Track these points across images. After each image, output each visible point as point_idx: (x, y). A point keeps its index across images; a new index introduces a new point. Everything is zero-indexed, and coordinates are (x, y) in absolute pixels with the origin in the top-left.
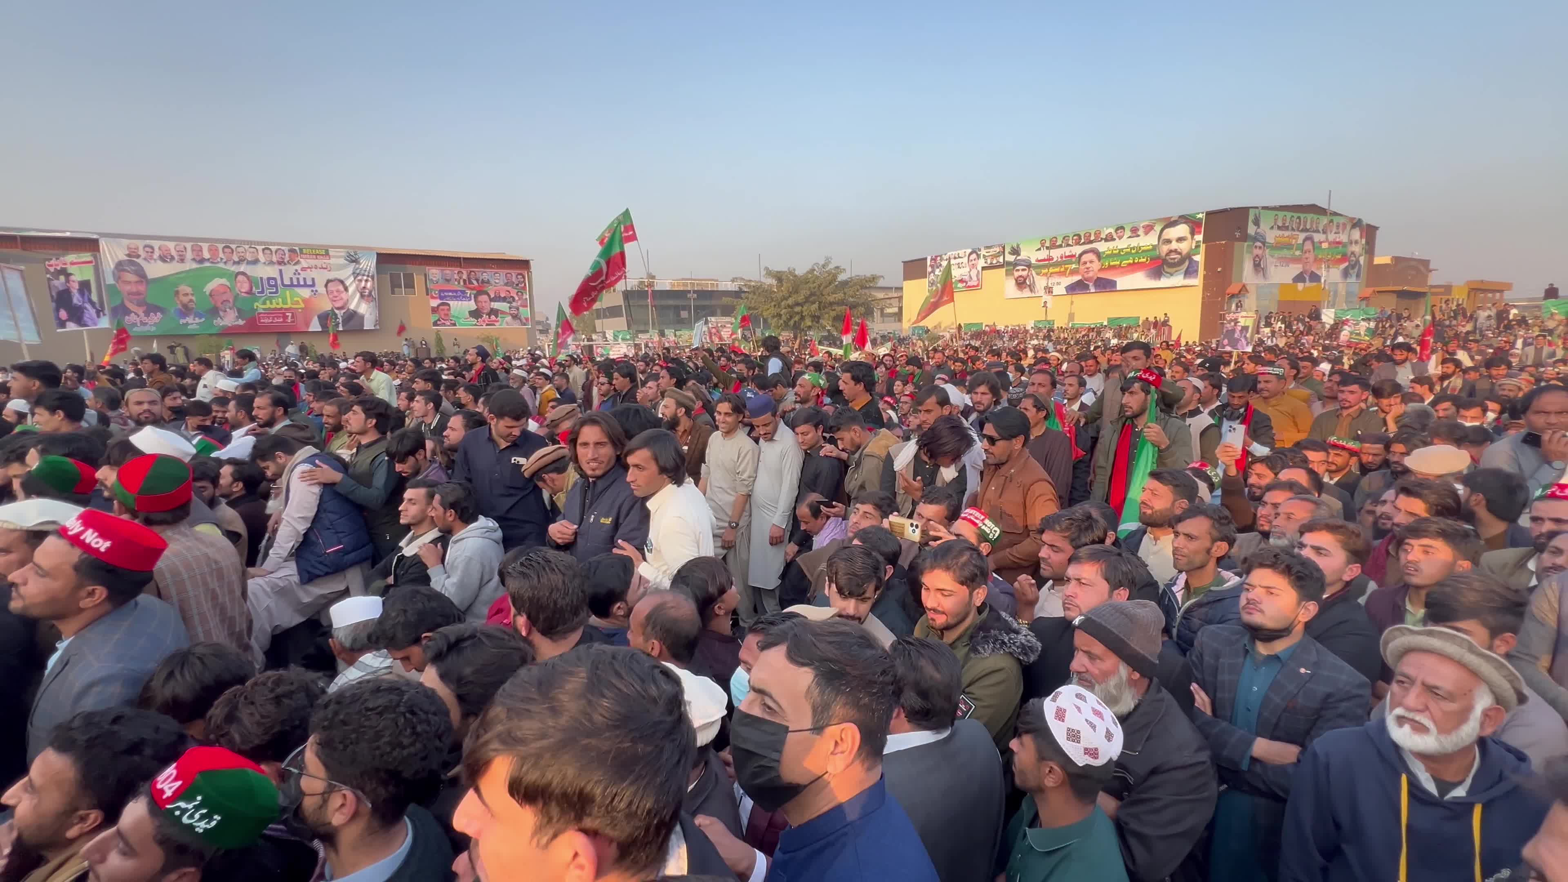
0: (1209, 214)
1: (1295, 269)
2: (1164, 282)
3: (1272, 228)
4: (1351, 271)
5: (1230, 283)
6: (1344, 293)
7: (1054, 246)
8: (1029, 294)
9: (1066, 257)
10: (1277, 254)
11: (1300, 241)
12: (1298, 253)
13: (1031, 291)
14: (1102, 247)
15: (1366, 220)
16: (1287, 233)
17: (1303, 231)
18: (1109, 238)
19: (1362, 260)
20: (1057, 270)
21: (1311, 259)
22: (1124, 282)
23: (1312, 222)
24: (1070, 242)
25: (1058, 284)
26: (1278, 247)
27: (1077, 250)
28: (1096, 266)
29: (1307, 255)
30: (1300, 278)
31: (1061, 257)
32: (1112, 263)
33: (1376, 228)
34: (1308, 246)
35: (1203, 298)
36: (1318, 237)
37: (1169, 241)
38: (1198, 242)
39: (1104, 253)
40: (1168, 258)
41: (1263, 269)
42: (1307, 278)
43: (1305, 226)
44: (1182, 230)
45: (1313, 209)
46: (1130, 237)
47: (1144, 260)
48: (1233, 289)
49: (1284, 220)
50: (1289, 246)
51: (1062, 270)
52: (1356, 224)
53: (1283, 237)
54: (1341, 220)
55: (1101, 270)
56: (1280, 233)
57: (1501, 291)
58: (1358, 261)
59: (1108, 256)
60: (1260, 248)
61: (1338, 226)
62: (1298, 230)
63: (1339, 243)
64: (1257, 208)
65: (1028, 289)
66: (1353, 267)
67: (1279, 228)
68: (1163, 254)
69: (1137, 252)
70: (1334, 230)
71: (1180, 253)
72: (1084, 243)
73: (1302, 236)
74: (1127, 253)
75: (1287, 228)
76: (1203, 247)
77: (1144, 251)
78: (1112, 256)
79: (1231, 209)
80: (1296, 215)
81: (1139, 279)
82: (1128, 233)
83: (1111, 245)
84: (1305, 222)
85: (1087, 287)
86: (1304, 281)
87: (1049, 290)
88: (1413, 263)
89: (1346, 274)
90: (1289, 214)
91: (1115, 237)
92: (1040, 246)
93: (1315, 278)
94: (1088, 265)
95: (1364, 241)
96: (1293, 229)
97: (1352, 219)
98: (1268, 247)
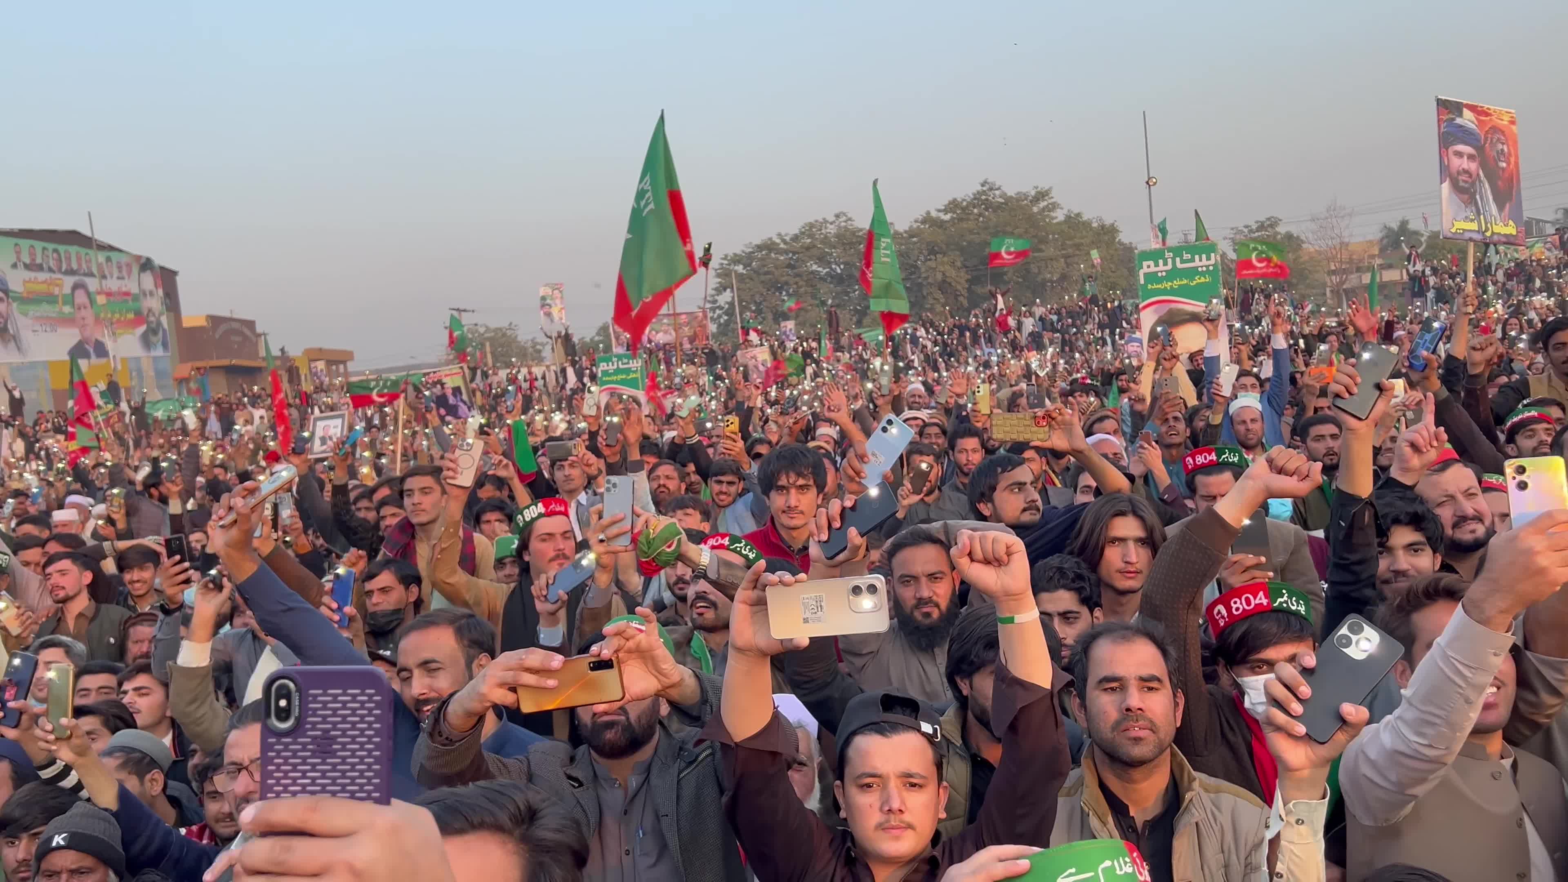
1: (69, 337)
3: (15, 266)
4: (153, 339)
6: (152, 374)
10: (34, 310)
11: (67, 290)
12: (67, 309)
15: (159, 261)
16: (42, 276)
17: (71, 272)
19: (164, 320)
21: (90, 320)
23: (79, 259)
26: (30, 299)
29: (83, 313)
30: (79, 351)
33: (174, 273)
34: (81, 297)
36: (93, 284)
41: (14, 337)
42: (91, 351)
43: (69, 264)
45: (73, 237)
49: (32, 255)
50: (50, 299)
52: (146, 265)
53: (35, 281)
54: (124, 259)
56: (32, 275)
57: (344, 362)
58: (159, 324)
61: (120, 268)
63: (127, 294)
66: (155, 332)
67: (27, 267)
70: (116, 274)
73: (69, 281)
75: (40, 268)
80: (51, 246)
84: (69, 259)
86: (87, 356)
88: (235, 325)
89: (146, 342)
90: (39, 245)
93: (101, 350)
95: (161, 292)
96: (50, 270)
97: (138, 258)
98: (15, 299)
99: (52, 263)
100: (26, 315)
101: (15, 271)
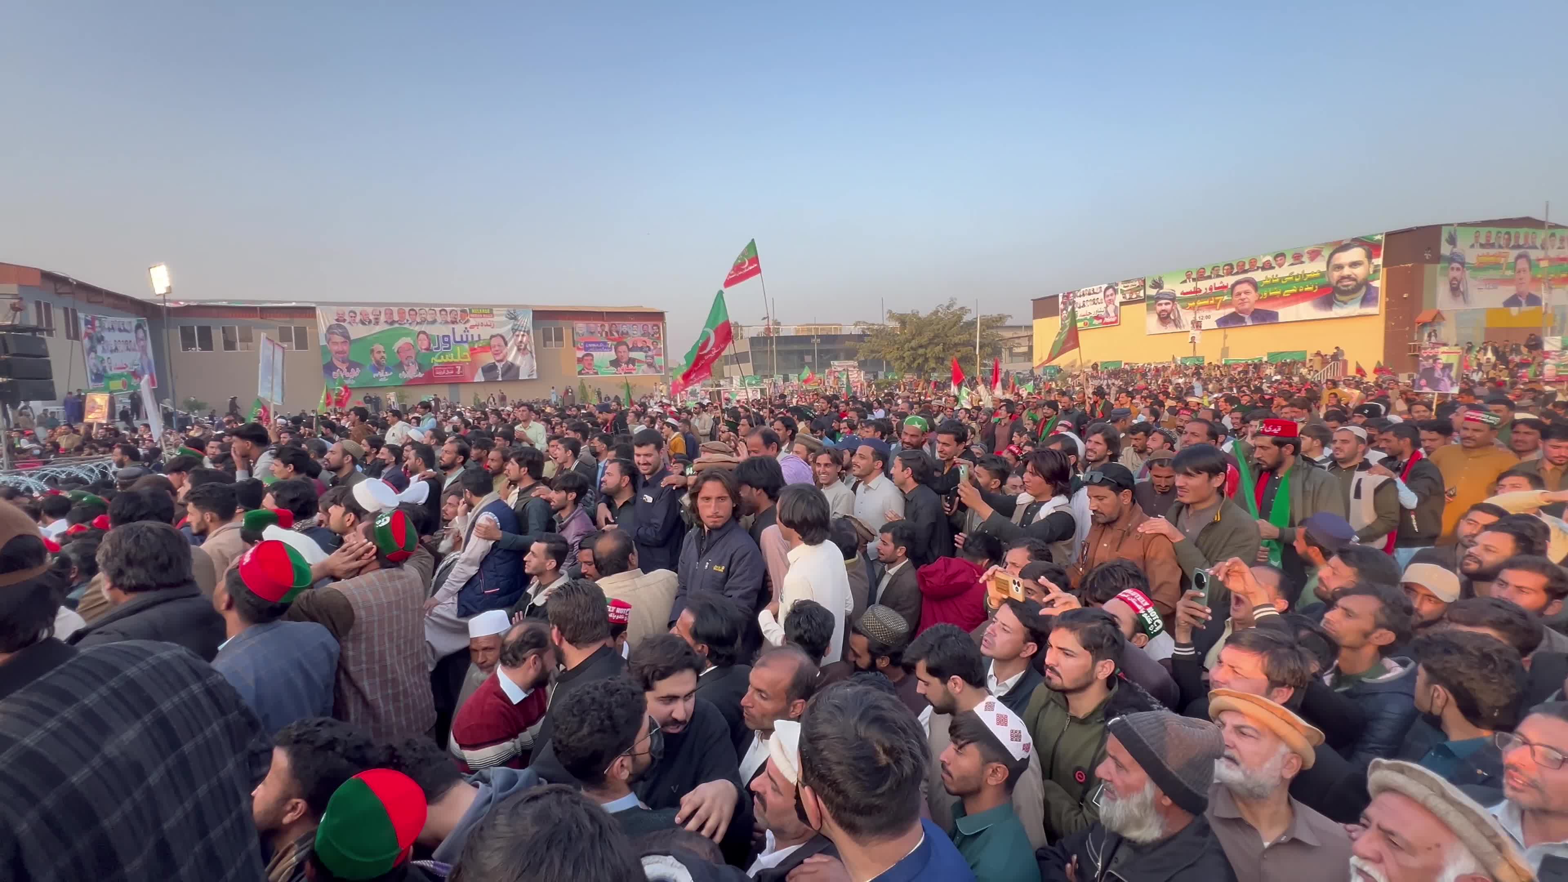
0: (1388, 235)
2: (1337, 311)
3: (1472, 246)
5: (1420, 311)
7: (1201, 277)
8: (1175, 330)
9: (1216, 288)
10: (1482, 275)
11: (1511, 259)
12: (1509, 273)
13: (1176, 326)
14: (1259, 276)
16: (1492, 251)
17: (1517, 247)
18: (1267, 267)
20: (1206, 302)
21: (1527, 280)
22: (1285, 313)
23: (1526, 238)
24: (1221, 273)
25: (1208, 317)
26: (1480, 267)
27: (1230, 280)
28: (1252, 296)
29: (1522, 275)
30: (1513, 301)
31: (1211, 289)
32: (1271, 294)
35: (1386, 328)
36: (1534, 254)
37: (1340, 267)
38: (1378, 266)
39: (1261, 282)
40: (1339, 285)
41: (1463, 293)
42: (1524, 301)
43: (1517, 241)
44: (1357, 254)
45: (1526, 222)
46: (1292, 264)
47: (1311, 288)
48: (1425, 316)
49: (1488, 237)
50: (1496, 266)
51: (1212, 302)
53: (1488, 255)
55: (1259, 301)
56: (1485, 251)
59: (1267, 286)
60: (1458, 269)
62: (1507, 246)
64: (1452, 225)
65: (1172, 324)
67: (1482, 246)
68: (1334, 282)
69: (1302, 281)
70: (1557, 244)
71: (1355, 280)
72: (1237, 273)
73: (1514, 253)
74: (1289, 282)
75: (1492, 246)
76: (1383, 272)
77: (1310, 279)
78: (1272, 285)
79: (1418, 228)
80: (1504, 230)
81: (1306, 310)
82: (1289, 260)
83: (1269, 274)
84: (1517, 237)
85: (1242, 320)
86: (1519, 304)
87: (1197, 325)
90: (1494, 230)
91: (1273, 265)
92: (1185, 278)
93: (1534, 300)
94: (1243, 296)
96: (1500, 247)
98: (1468, 268)
99: (1502, 243)
100: (1475, 278)
101: (1472, 250)
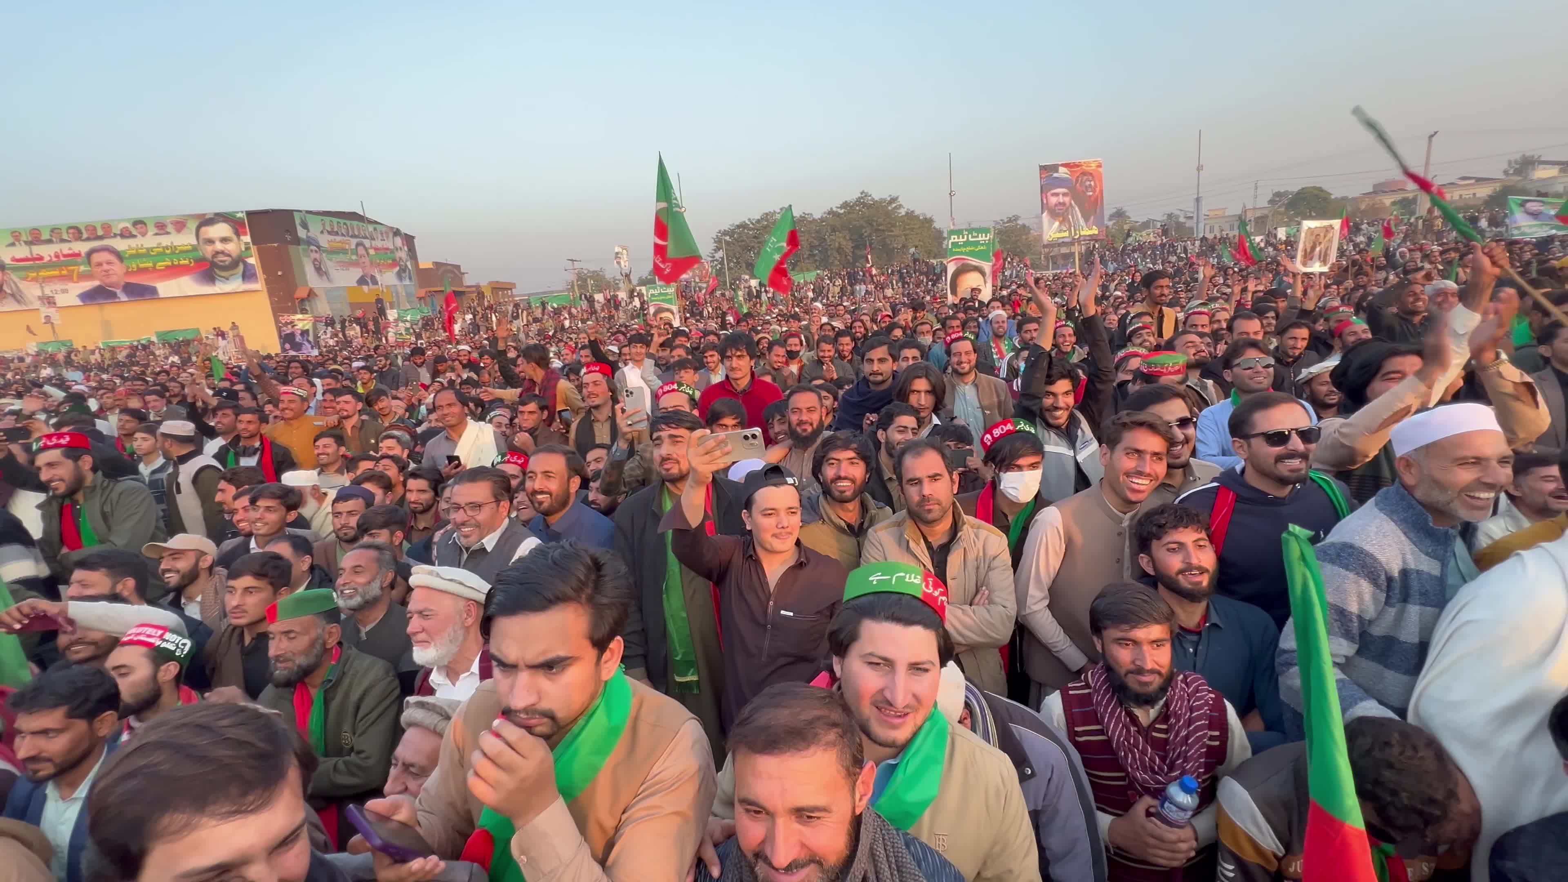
0: (250, 214)
1: (357, 273)
2: (220, 287)
3: (322, 232)
4: (404, 275)
5: (295, 288)
6: (404, 294)
7: (35, 238)
8: (16, 307)
9: (65, 256)
10: (335, 257)
11: (353, 247)
12: (354, 257)
13: (18, 302)
14: (120, 245)
15: (404, 230)
16: (338, 238)
18: (125, 234)
19: (409, 264)
20: (56, 273)
21: (368, 263)
22: (166, 288)
23: (359, 230)
24: (65, 236)
25: (65, 291)
26: (332, 252)
27: (83, 247)
28: (118, 269)
29: (363, 260)
30: (362, 281)
31: (57, 256)
32: (142, 266)
33: (413, 237)
34: (361, 251)
35: (271, 304)
36: (367, 243)
37: (211, 241)
38: (246, 244)
39: (124, 252)
40: (215, 260)
41: (325, 273)
42: (369, 281)
43: (353, 231)
44: (221, 230)
45: (353, 216)
46: (156, 234)
47: (187, 262)
48: (301, 293)
49: (332, 225)
50: (344, 251)
51: (64, 272)
52: (397, 233)
53: (335, 241)
54: (384, 229)
55: (128, 273)
56: (332, 237)
57: (511, 289)
58: (406, 266)
59: (133, 257)
60: (316, 252)
61: (382, 234)
62: (348, 235)
63: (387, 249)
64: (300, 211)
65: (10, 299)
66: (404, 271)
67: (329, 233)
68: (209, 256)
69: (173, 253)
70: (380, 237)
71: (229, 256)
72: (88, 239)
73: (354, 241)
74: (159, 254)
75: (337, 234)
76: (254, 249)
77: (182, 252)
78: (137, 256)
79: (273, 211)
80: (342, 221)
81: (187, 285)
82: (152, 230)
83: (132, 243)
84: (352, 228)
85: (113, 295)
86: (367, 284)
87: (50, 301)
88: (449, 267)
89: (399, 276)
90: (335, 220)
91: (134, 232)
92: (11, 240)
93: (375, 282)
94: (105, 267)
95: (406, 248)
96: (343, 235)
97: (392, 228)
98: (324, 251)
99: (344, 231)
100: (330, 260)
101: (322, 235)
